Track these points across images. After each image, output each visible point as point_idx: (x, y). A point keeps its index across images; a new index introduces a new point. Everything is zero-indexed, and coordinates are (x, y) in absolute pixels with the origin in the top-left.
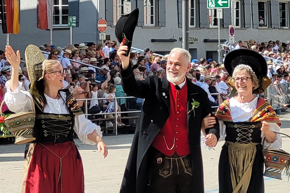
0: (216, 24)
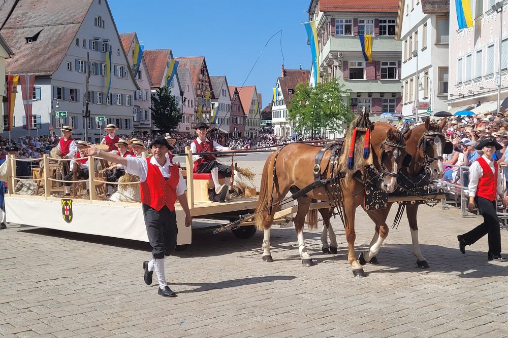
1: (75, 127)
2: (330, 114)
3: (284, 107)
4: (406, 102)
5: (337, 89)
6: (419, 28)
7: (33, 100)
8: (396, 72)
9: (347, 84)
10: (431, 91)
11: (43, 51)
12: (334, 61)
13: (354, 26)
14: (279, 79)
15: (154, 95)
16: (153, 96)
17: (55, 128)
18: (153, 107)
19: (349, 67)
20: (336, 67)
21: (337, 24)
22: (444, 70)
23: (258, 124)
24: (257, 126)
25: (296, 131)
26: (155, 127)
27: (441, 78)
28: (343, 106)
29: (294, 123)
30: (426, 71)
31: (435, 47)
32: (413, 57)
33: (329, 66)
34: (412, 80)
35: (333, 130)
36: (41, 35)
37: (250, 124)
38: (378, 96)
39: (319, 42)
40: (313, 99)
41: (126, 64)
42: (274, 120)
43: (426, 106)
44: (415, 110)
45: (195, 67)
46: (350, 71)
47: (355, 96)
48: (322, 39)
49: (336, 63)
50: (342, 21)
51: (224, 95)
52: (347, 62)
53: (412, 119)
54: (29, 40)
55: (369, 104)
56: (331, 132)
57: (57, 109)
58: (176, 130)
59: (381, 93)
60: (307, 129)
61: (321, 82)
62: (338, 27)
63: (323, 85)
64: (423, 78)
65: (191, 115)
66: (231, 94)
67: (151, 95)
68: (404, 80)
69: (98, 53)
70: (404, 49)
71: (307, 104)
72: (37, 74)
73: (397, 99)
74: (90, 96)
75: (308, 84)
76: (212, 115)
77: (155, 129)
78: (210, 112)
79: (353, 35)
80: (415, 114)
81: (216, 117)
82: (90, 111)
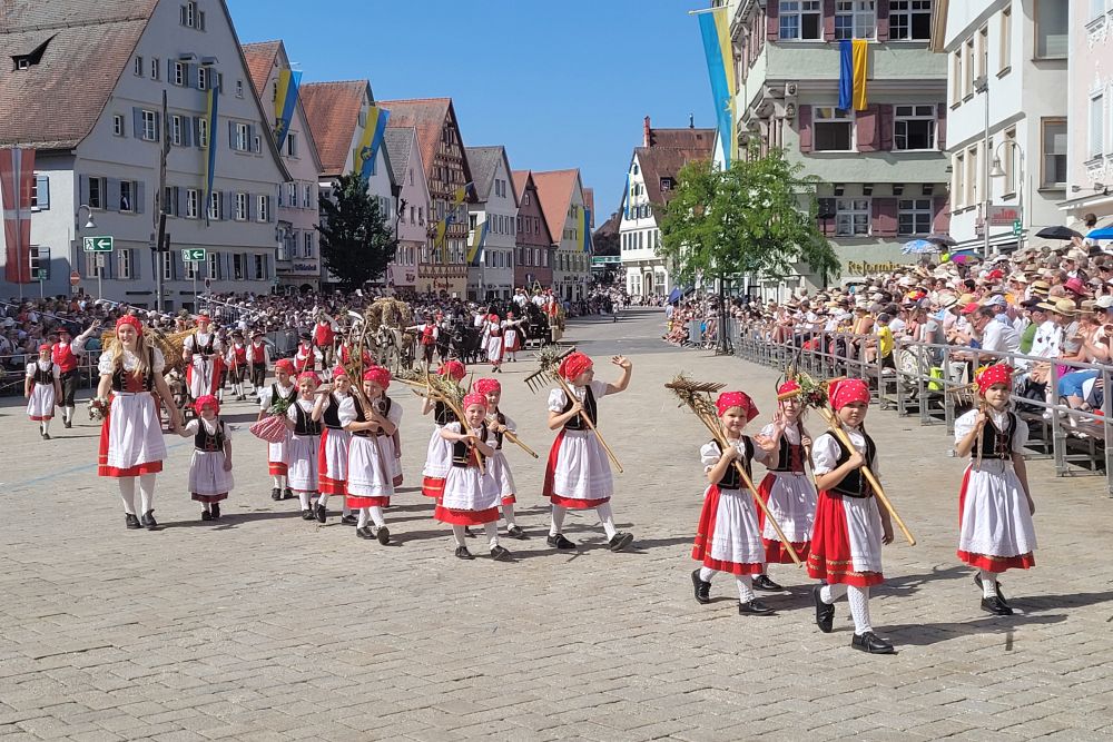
0: (192, 276)
1: (132, 276)
2: (766, 237)
3: (651, 221)
4: (960, 207)
5: (784, 176)
6: (990, 20)
7: (34, 208)
8: (932, 132)
9: (808, 161)
10: (1022, 179)
11: (53, 89)
12: (776, 104)
13: (825, 16)
14: (637, 151)
15: (327, 194)
16: (323, 195)
17: (84, 278)
18: (325, 225)
19: (815, 120)
20: (781, 120)
21: (781, 13)
22: (1055, 126)
23: (585, 266)
24: (582, 270)
25: (680, 281)
26: (330, 273)
27: (1047, 145)
28: (798, 218)
29: (676, 263)
30: (1009, 127)
31: (1033, 67)
32: (976, 94)
33: (762, 119)
34: (973, 152)
35: (775, 279)
36: (49, 49)
37: (565, 265)
38: (889, 193)
39: (737, 58)
40: (723, 200)
41: (259, 119)
42: (626, 255)
43: (1008, 216)
44: (981, 226)
45: (427, 124)
46: (816, 130)
47: (829, 194)
48: (746, 51)
49: (781, 111)
50: (794, 6)
51: (501, 193)
52: (809, 107)
53: (975, 251)
54: (19, 61)
55: (865, 212)
56: (768, 285)
57: (90, 232)
58: (381, 280)
59: (895, 184)
60: (708, 277)
61: (743, 158)
62: (784, 20)
63: (748, 167)
64: (1003, 147)
65: (419, 244)
66: (517, 191)
67: (320, 194)
68: (950, 151)
69: (191, 91)
70: (954, 74)
71: (707, 213)
72: (41, 145)
73: (935, 199)
74: (169, 199)
75: (709, 165)
76: (470, 242)
77: (330, 280)
78: (465, 236)
79: (822, 40)
80: (981, 237)
81: (481, 248)
82: (169, 236)
